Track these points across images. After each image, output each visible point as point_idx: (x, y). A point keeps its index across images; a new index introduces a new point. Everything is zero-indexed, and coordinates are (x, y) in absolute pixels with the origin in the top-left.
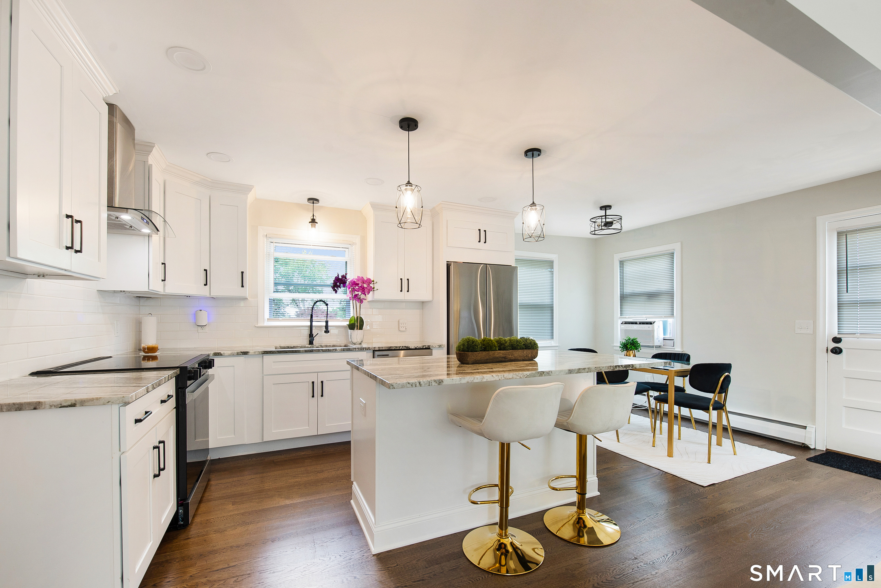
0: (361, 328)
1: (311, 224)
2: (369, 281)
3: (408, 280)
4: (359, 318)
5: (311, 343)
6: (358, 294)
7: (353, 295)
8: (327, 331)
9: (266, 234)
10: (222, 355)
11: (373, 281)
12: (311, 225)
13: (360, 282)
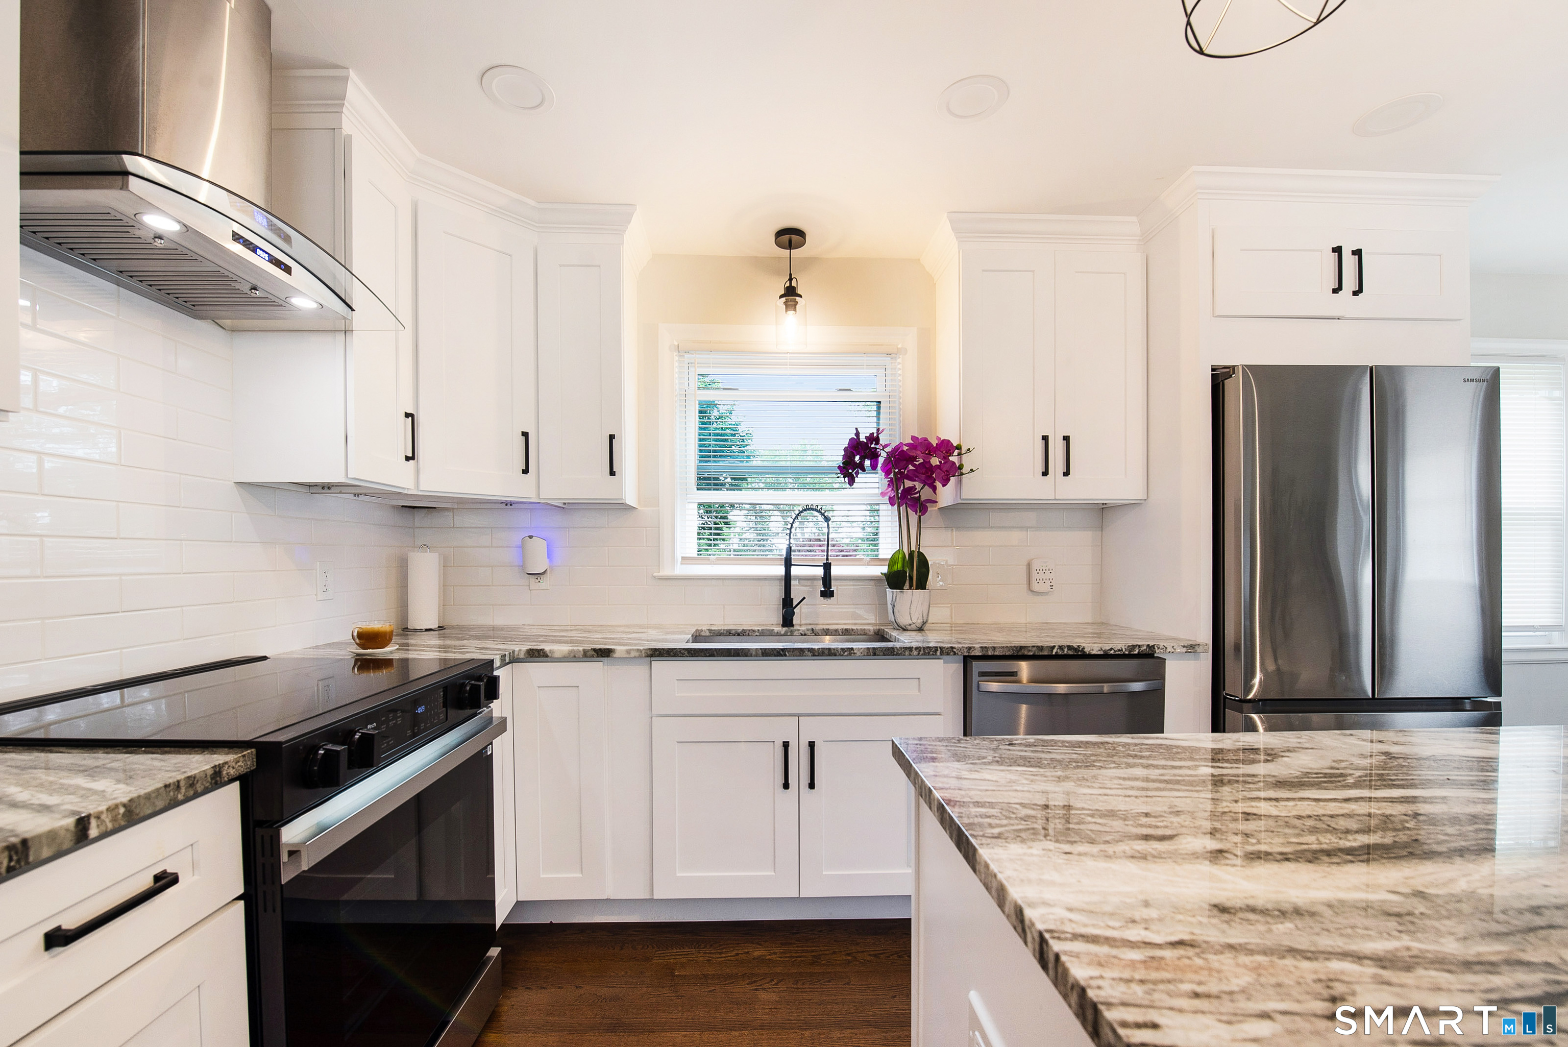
0: (922, 584)
1: (784, 299)
2: (946, 448)
3: (1066, 439)
4: (916, 554)
5: (787, 621)
6: (914, 488)
7: (900, 491)
8: (827, 593)
9: (676, 344)
10: (547, 656)
11: (959, 447)
12: (785, 303)
13: (919, 453)
